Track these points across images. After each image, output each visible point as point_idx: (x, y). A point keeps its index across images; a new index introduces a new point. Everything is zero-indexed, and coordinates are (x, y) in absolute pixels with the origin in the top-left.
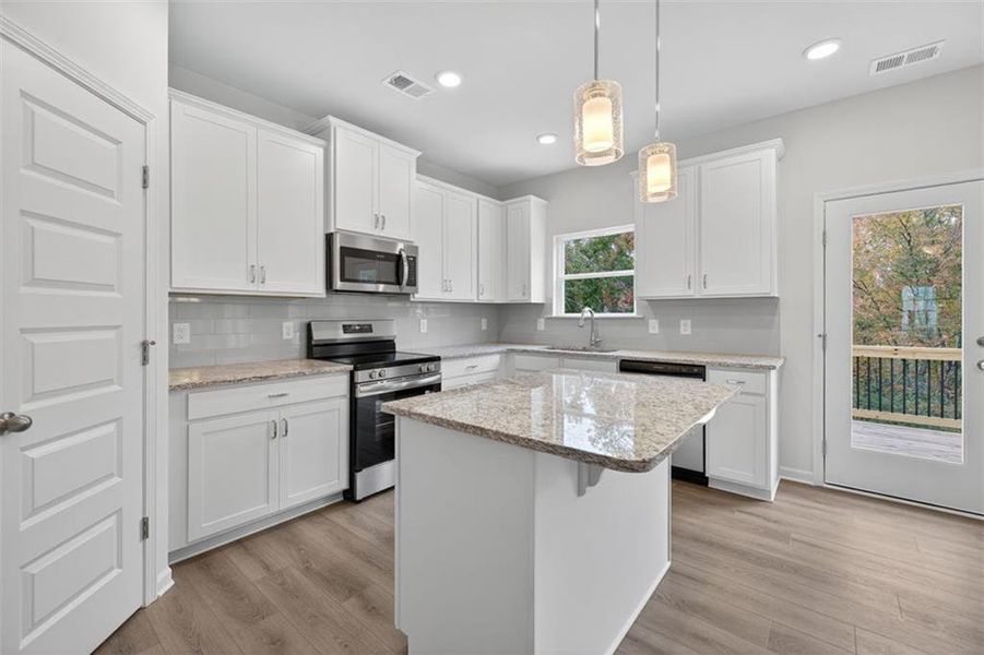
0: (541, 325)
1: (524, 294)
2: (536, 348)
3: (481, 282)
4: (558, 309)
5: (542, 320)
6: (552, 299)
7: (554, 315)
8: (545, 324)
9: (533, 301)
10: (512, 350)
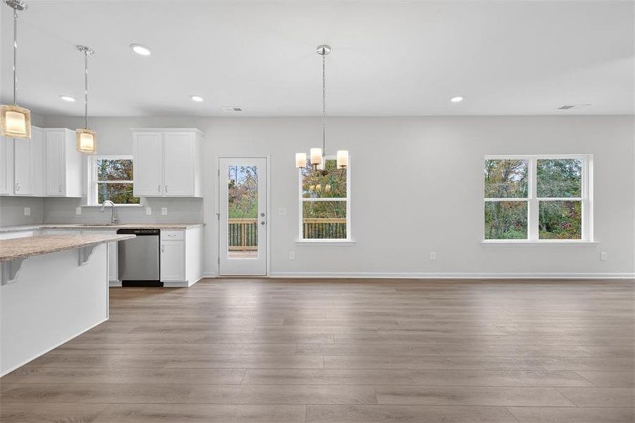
0: (79, 211)
1: (60, 191)
2: (73, 226)
3: (16, 182)
4: (93, 200)
5: (80, 208)
6: (86, 195)
7: (89, 204)
8: (82, 211)
9: (68, 196)
10: (46, 228)
